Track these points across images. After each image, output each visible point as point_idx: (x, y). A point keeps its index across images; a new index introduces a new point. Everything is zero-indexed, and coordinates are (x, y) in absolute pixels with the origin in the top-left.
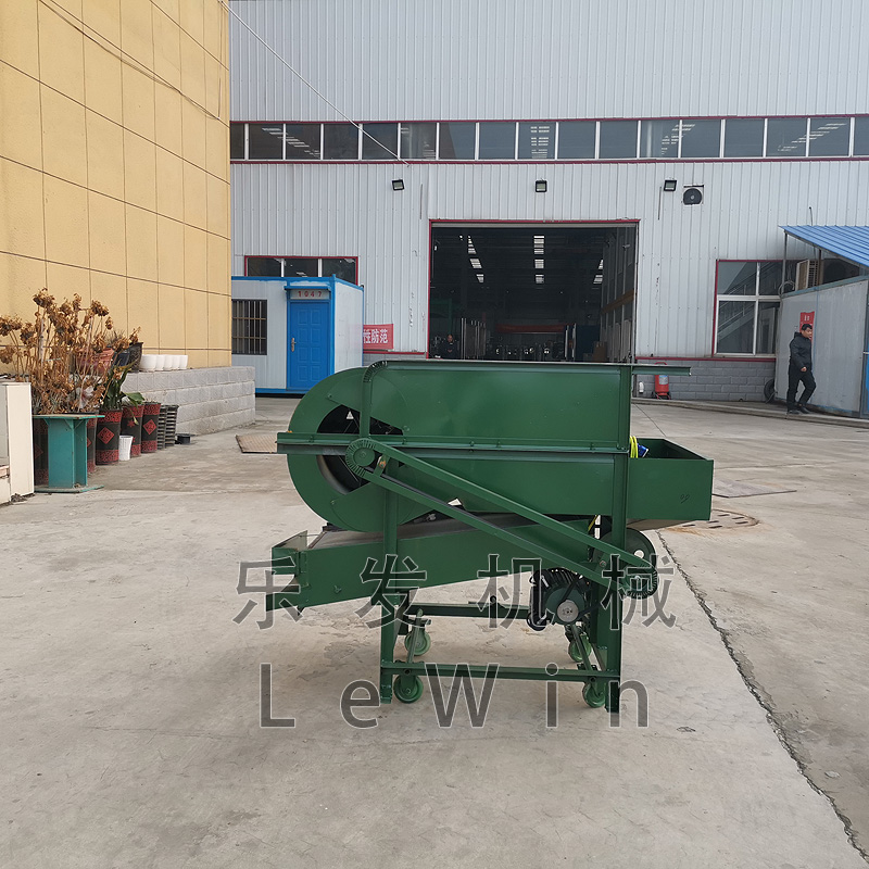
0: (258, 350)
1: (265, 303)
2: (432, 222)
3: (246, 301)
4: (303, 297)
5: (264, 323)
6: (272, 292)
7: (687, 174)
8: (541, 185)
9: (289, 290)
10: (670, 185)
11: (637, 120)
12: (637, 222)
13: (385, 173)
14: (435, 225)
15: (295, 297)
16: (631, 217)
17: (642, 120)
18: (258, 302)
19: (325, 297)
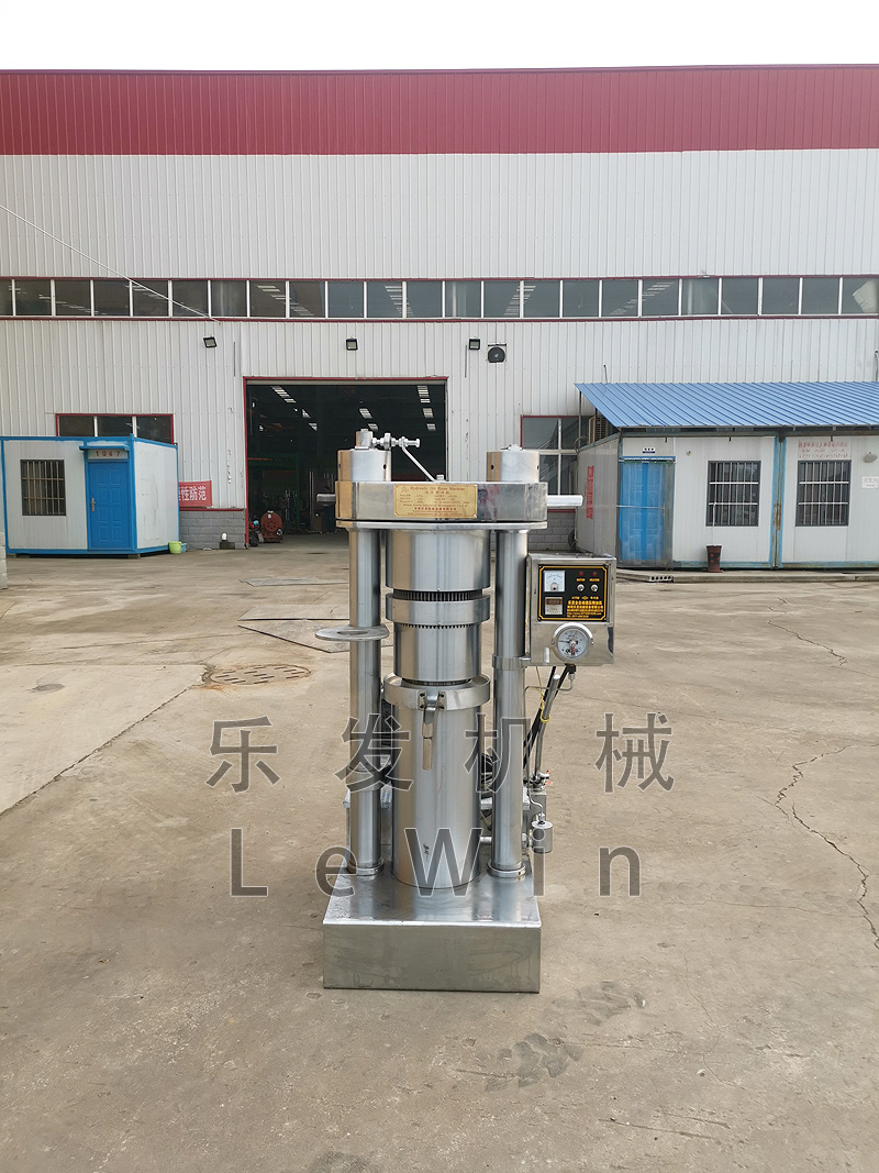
0: (56, 510)
1: (61, 463)
2: (246, 379)
3: (42, 462)
4: (101, 457)
5: (62, 484)
6: (69, 452)
7: (489, 333)
8: (352, 344)
9: (86, 451)
10: (474, 344)
11: (441, 281)
12: (446, 379)
13: (195, 331)
14: (249, 382)
15: (92, 457)
16: (439, 375)
17: (446, 280)
18: (54, 462)
19: (124, 456)
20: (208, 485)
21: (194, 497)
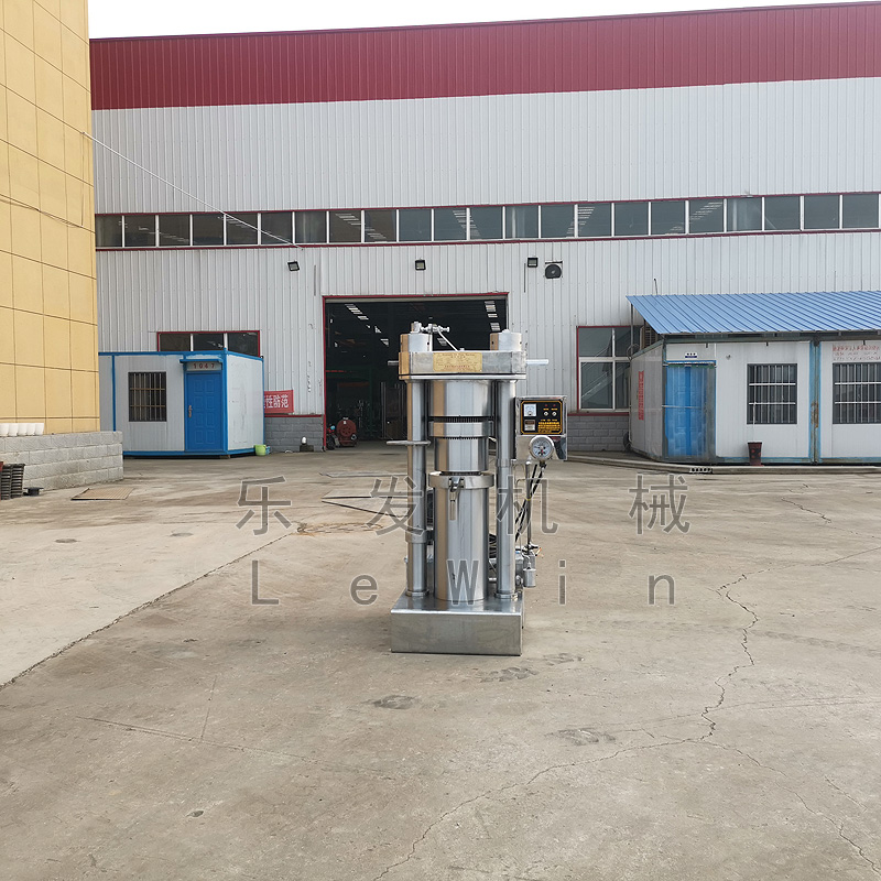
0: (158, 417)
1: (164, 374)
2: (325, 298)
3: (147, 374)
4: (198, 369)
5: (164, 393)
6: (170, 365)
7: (547, 252)
8: (420, 264)
9: (185, 363)
10: (533, 262)
11: (501, 206)
12: (506, 294)
13: (281, 256)
14: (328, 301)
15: (191, 369)
16: (500, 290)
17: (506, 206)
18: (158, 374)
19: (217, 368)
20: (290, 394)
21: (277, 404)
